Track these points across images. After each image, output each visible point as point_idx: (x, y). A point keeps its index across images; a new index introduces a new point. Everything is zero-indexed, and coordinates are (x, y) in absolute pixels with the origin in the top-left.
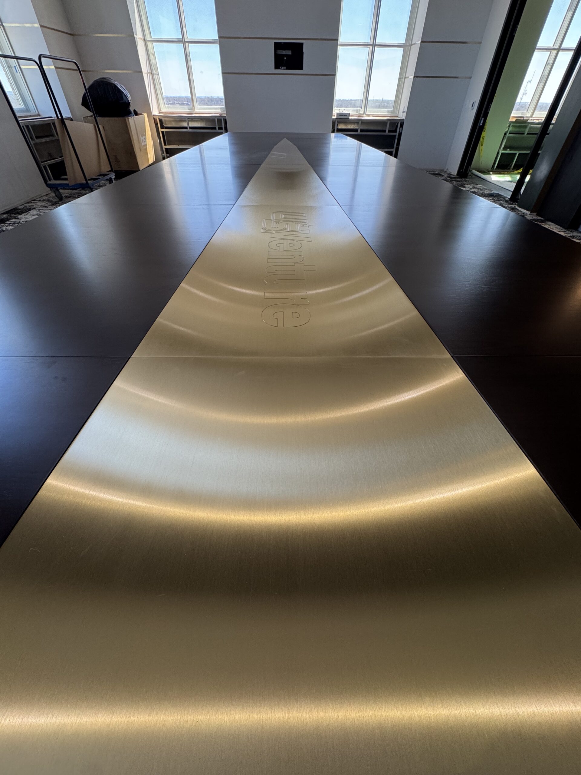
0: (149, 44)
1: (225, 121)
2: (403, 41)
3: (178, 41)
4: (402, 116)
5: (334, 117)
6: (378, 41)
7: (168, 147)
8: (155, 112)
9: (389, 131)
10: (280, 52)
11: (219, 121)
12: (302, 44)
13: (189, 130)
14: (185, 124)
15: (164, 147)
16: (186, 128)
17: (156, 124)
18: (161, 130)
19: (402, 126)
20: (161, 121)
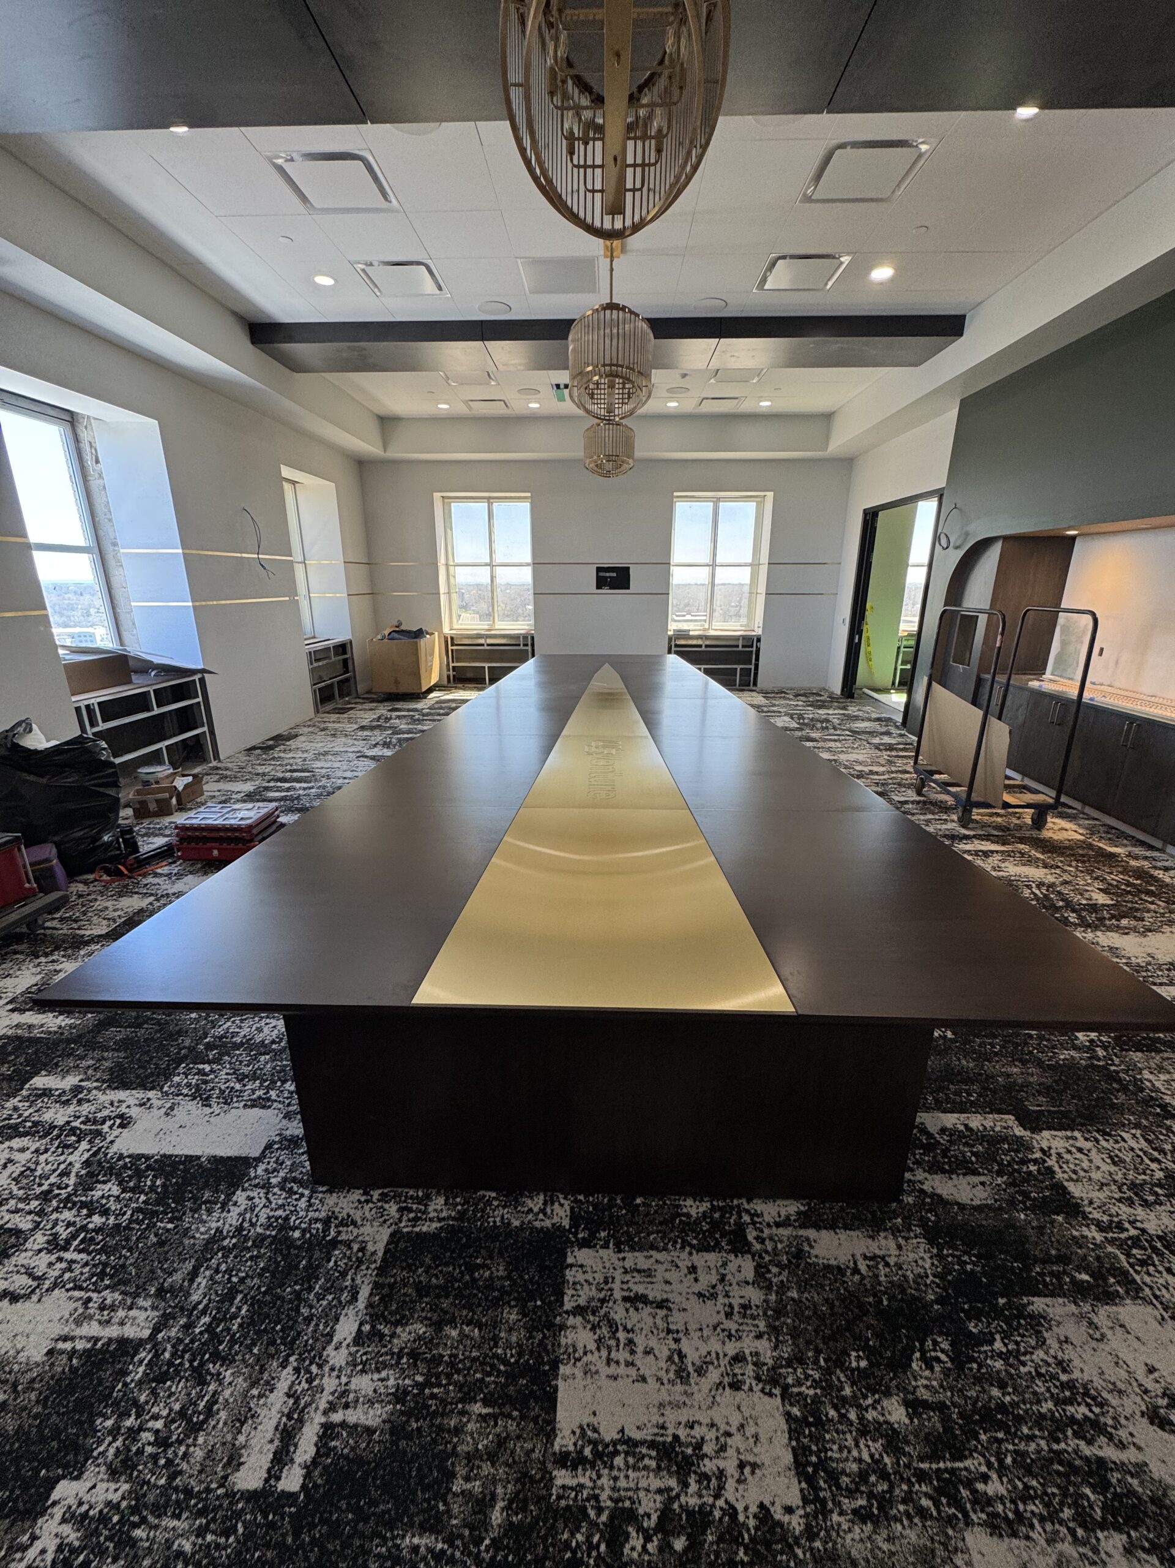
0: (451, 568)
1: (533, 638)
2: (750, 561)
3: (486, 565)
4: (758, 632)
5: (670, 633)
6: (719, 560)
7: (455, 664)
8: (446, 630)
9: (743, 646)
10: (601, 574)
11: (525, 637)
12: (628, 568)
13: (486, 647)
14: (482, 641)
15: (451, 665)
16: (482, 645)
17: (446, 642)
18: (450, 648)
19: (759, 640)
20: (452, 638)
